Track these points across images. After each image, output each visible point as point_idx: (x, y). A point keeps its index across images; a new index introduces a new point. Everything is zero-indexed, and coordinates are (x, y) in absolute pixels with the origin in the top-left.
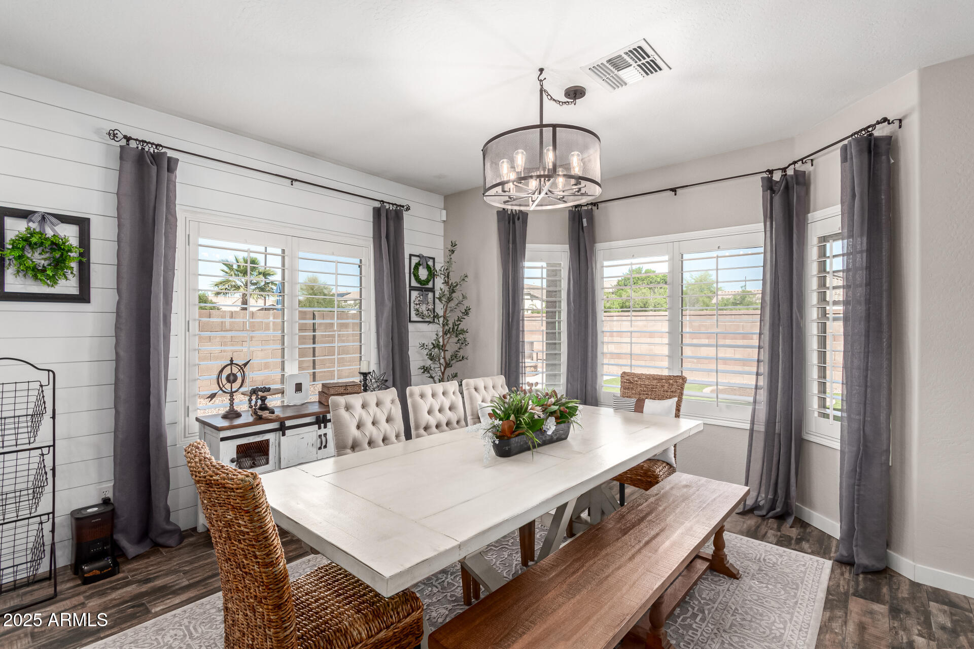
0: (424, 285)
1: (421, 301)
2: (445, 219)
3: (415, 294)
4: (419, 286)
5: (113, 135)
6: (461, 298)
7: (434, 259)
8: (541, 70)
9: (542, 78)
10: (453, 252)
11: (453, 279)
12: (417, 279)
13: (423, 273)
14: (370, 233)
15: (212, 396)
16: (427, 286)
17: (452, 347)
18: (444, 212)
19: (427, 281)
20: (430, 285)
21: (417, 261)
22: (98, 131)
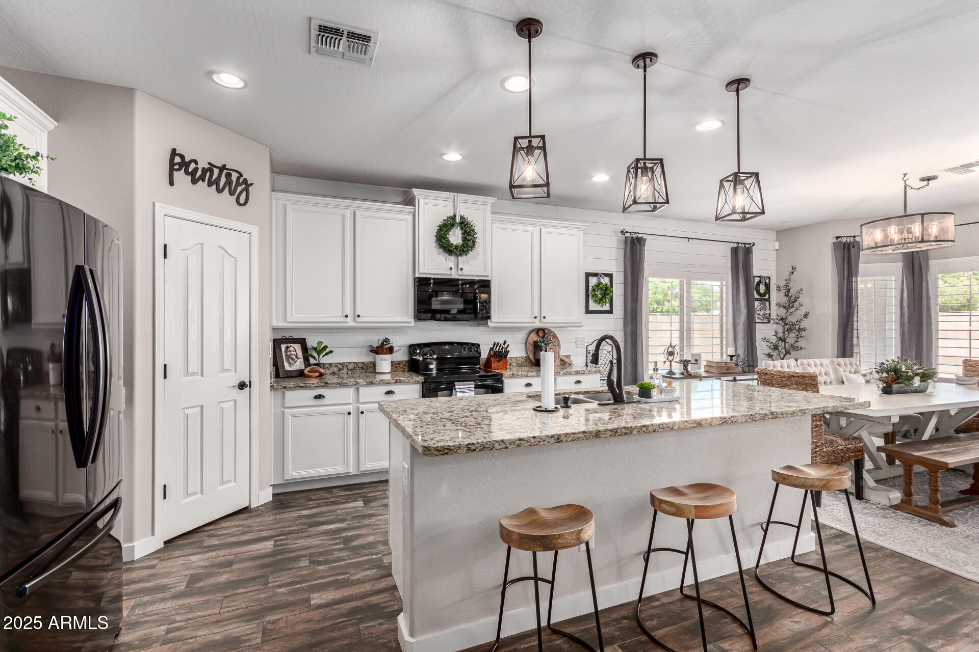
0: (764, 296)
1: (762, 308)
2: (777, 248)
3: (757, 303)
4: (759, 297)
5: (622, 232)
6: (798, 306)
7: (769, 278)
8: (905, 175)
9: (905, 179)
10: (792, 273)
11: (793, 292)
12: (759, 293)
13: (762, 288)
14: (729, 264)
15: (665, 362)
16: (765, 298)
17: (791, 339)
18: (777, 243)
19: (765, 294)
20: (767, 297)
21: (758, 281)
22: (615, 232)
